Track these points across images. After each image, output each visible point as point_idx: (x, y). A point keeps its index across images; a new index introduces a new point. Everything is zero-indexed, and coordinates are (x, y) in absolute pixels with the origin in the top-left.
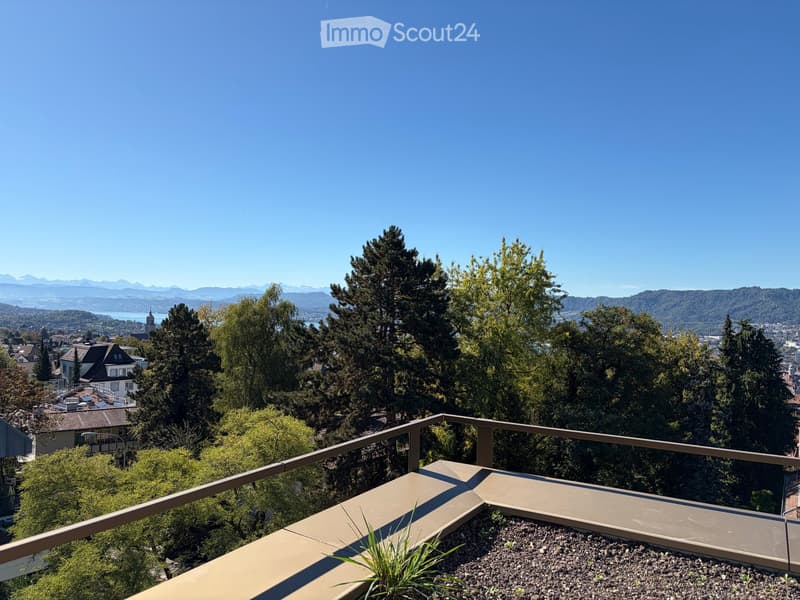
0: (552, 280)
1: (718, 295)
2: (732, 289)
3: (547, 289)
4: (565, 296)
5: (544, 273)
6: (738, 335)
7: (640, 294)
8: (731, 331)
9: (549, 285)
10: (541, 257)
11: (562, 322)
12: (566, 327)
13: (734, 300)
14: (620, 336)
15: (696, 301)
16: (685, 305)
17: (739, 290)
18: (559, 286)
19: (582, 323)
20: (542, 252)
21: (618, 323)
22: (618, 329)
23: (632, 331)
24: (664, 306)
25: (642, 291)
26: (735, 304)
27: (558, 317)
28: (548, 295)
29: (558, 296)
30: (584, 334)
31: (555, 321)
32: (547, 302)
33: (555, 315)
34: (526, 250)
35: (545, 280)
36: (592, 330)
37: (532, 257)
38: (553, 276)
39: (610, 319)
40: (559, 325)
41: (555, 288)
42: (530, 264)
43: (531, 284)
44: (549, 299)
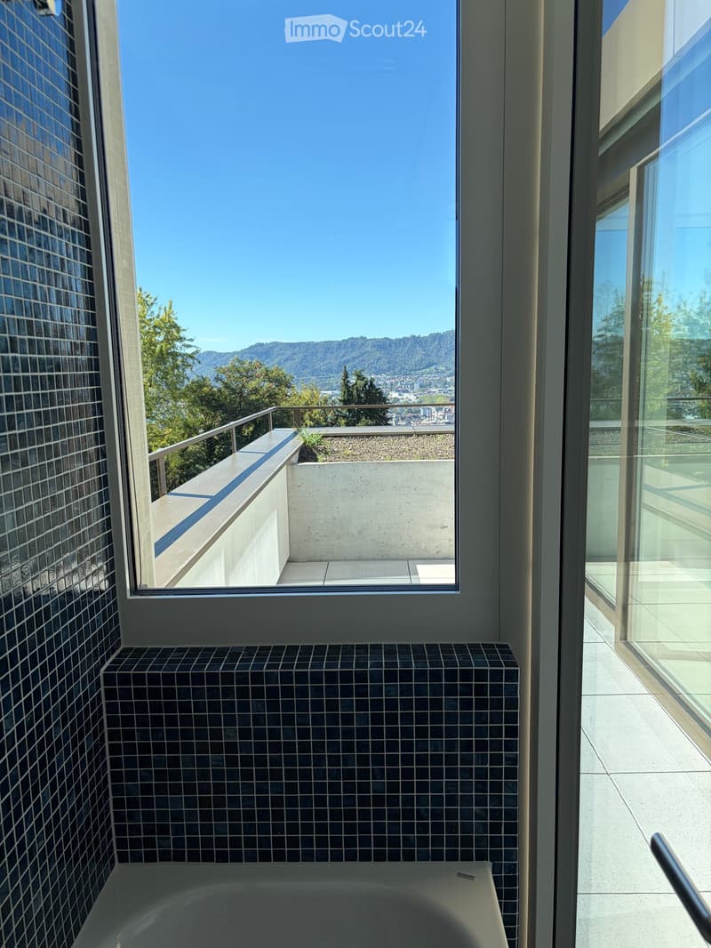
0: (182, 334)
1: (328, 347)
2: (341, 340)
3: (178, 344)
4: (197, 352)
5: (175, 326)
6: (353, 386)
7: (251, 348)
8: (348, 382)
9: (181, 339)
10: (170, 308)
11: (196, 380)
12: (200, 385)
13: (343, 352)
14: (255, 391)
15: (308, 352)
16: (298, 358)
17: (347, 340)
18: (192, 340)
19: (217, 379)
20: (171, 302)
21: (251, 378)
22: (253, 384)
23: (267, 384)
24: (276, 360)
25: (253, 344)
26: (344, 356)
27: (192, 375)
28: (179, 351)
29: (189, 351)
30: (219, 390)
31: (188, 379)
32: (180, 359)
33: (188, 371)
34: (152, 301)
35: (176, 334)
36: (227, 386)
37: (160, 308)
38: (184, 330)
39: (244, 374)
40: (193, 383)
41: (186, 342)
42: (158, 317)
43: (160, 338)
44: (180, 355)
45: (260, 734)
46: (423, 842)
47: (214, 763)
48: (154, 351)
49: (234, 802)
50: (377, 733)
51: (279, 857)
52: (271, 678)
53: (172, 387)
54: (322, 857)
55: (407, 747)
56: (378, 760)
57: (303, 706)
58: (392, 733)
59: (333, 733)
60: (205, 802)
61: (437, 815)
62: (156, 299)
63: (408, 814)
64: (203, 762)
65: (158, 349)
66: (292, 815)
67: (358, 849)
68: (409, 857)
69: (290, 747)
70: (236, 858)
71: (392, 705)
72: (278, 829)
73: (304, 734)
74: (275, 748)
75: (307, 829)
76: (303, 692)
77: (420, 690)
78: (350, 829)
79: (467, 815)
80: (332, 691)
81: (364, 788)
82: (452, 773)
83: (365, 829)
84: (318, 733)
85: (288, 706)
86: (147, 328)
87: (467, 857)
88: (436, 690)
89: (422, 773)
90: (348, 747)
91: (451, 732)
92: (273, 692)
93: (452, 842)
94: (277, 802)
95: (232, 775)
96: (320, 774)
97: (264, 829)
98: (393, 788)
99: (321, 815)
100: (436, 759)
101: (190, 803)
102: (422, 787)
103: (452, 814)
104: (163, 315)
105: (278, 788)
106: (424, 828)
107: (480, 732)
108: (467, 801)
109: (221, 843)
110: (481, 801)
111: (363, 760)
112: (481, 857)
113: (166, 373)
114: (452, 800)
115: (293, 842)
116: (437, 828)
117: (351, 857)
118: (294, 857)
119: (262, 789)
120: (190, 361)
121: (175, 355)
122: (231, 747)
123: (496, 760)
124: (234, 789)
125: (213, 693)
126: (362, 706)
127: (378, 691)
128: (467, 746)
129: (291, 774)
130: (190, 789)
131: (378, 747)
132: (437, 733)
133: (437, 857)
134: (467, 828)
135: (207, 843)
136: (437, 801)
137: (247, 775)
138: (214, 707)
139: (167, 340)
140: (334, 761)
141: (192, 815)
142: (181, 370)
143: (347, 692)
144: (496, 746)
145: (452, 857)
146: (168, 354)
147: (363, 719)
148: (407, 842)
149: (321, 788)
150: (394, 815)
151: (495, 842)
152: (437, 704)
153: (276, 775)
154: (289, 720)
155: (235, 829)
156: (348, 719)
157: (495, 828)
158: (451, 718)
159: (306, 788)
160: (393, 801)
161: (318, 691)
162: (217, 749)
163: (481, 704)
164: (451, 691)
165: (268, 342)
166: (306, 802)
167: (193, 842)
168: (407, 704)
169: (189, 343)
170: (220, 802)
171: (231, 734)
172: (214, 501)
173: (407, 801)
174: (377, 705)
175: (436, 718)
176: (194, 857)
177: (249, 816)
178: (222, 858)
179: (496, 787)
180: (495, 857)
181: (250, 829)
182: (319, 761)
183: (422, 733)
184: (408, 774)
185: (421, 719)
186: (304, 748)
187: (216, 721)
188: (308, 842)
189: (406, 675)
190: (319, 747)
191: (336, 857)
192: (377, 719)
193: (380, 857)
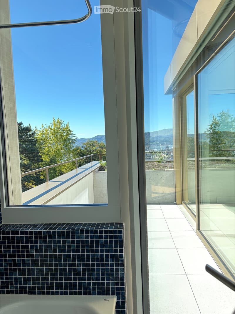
3: (70, 136)
4: (77, 138)
5: (69, 130)
7: (96, 137)
9: (71, 134)
10: (68, 124)
12: (77, 148)
14: (95, 150)
18: (75, 135)
19: (83, 147)
21: (94, 146)
22: (94, 148)
23: (99, 148)
24: (104, 141)
27: (75, 145)
28: (71, 138)
29: (74, 138)
30: (84, 150)
31: (74, 147)
32: (71, 140)
33: (73, 145)
34: (62, 122)
35: (70, 133)
36: (86, 149)
37: (65, 125)
38: (72, 131)
39: (91, 145)
40: (75, 148)
41: (73, 135)
42: (64, 127)
43: (65, 134)
44: (71, 139)
45: (41, 251)
46: (94, 289)
47: (27, 261)
48: (63, 138)
49: (33, 274)
50: (78, 251)
51: (48, 293)
52: (44, 233)
53: (68, 149)
54: (62, 294)
55: (88, 256)
56: (79, 260)
57: (55, 242)
58: (83, 251)
59: (64, 251)
60: (24, 274)
61: (98, 279)
62: (63, 122)
63: (89, 279)
64: (23, 261)
65: (64, 138)
66: (52, 279)
67: (73, 291)
68: (90, 294)
69: (51, 256)
70: (34, 293)
71: (83, 242)
72: (47, 284)
73: (55, 251)
74: (46, 256)
75: (56, 284)
76: (55, 237)
77: (92, 237)
78: (70, 284)
79: (108, 279)
80: (63, 237)
81: (75, 270)
82: (103, 265)
83: (75, 284)
84: (60, 251)
85: (50, 242)
86: (61, 131)
87: (108, 294)
88: (97, 237)
89: (93, 265)
90: (69, 256)
91: (102, 251)
92: (45, 237)
93: (103, 289)
94: (47, 274)
95: (33, 265)
96: (61, 265)
97: (43, 284)
98: (84, 270)
99: (61, 279)
100: (97, 260)
101: (20, 274)
102: (93, 270)
103: (103, 279)
104: (65, 126)
105: (47, 270)
106: (94, 284)
107: (111, 251)
108: (108, 274)
109: (30, 288)
110: (112, 275)
111: (74, 260)
112: (113, 294)
113: (66, 145)
114: (103, 274)
115: (52, 288)
116: (98, 284)
117: (71, 294)
118: (53, 293)
119: (42, 270)
120: (74, 141)
121: (69, 139)
122: (32, 256)
123: (117, 260)
124: (33, 270)
125: (27, 238)
126: (73, 242)
127: (78, 237)
128: (107, 256)
129: (51, 265)
130: (20, 270)
131: (79, 256)
132: (97, 251)
133: (99, 294)
134: (108, 284)
135: (25, 288)
136: (98, 274)
137: (38, 265)
138: (27, 242)
139: (67, 135)
140: (65, 260)
141: (20, 279)
142: (71, 144)
143: (68, 237)
144: (116, 256)
145: (103, 294)
146: (67, 139)
147: (74, 246)
148: (89, 289)
149: (61, 270)
150: (84, 279)
151: (117, 289)
152: (97, 242)
153: (47, 265)
154: (50, 247)
155: (34, 284)
156: (69, 246)
157: (117, 284)
158: (102, 246)
159: (56, 270)
160: (84, 274)
161: (59, 237)
162: (28, 256)
163: (111, 242)
164: (101, 237)
165: (101, 135)
166: (56, 274)
167: (21, 288)
168: (87, 242)
169: (74, 135)
170: (29, 274)
171: (33, 252)
172: (63, 183)
173: (89, 274)
174: (78, 242)
175: (97, 246)
176: (21, 293)
177: (38, 279)
178: (30, 293)
179: (117, 270)
180: (118, 294)
181: (38, 283)
182: (60, 260)
183: (92, 251)
184: (88, 265)
185: (92, 246)
186: (55, 256)
187: (27, 247)
188: (57, 288)
189: (87, 232)
190: (60, 256)
191: (66, 294)
192: (78, 247)
193: (80, 294)
